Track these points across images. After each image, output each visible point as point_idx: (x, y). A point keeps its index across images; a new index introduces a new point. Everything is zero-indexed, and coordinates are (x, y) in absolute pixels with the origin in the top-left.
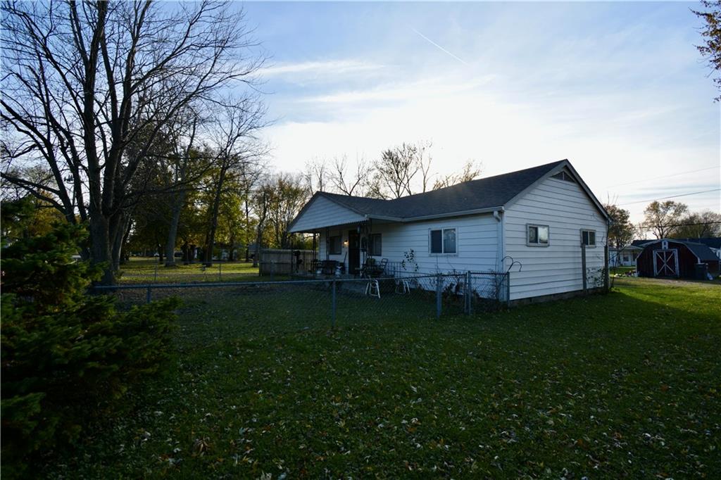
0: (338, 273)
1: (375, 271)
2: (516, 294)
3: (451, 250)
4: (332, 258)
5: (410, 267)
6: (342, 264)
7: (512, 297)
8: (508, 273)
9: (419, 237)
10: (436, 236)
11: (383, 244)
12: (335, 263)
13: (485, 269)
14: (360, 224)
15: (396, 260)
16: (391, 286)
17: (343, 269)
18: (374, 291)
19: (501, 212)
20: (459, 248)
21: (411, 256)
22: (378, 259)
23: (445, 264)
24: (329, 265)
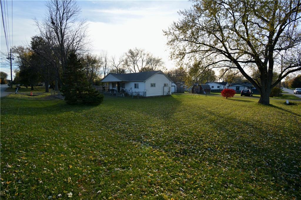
0: (115, 92)
1: (123, 91)
2: (147, 95)
3: (138, 88)
4: (114, 88)
5: (131, 91)
6: (116, 90)
7: (147, 96)
8: (146, 92)
9: (132, 85)
10: (135, 84)
11: (126, 86)
12: (114, 90)
13: (142, 91)
14: (120, 82)
15: (128, 89)
16: (127, 95)
17: (116, 91)
18: (123, 96)
19: (145, 82)
20: (139, 87)
21: (131, 89)
22: (124, 89)
23: (137, 90)
24: (113, 90)
